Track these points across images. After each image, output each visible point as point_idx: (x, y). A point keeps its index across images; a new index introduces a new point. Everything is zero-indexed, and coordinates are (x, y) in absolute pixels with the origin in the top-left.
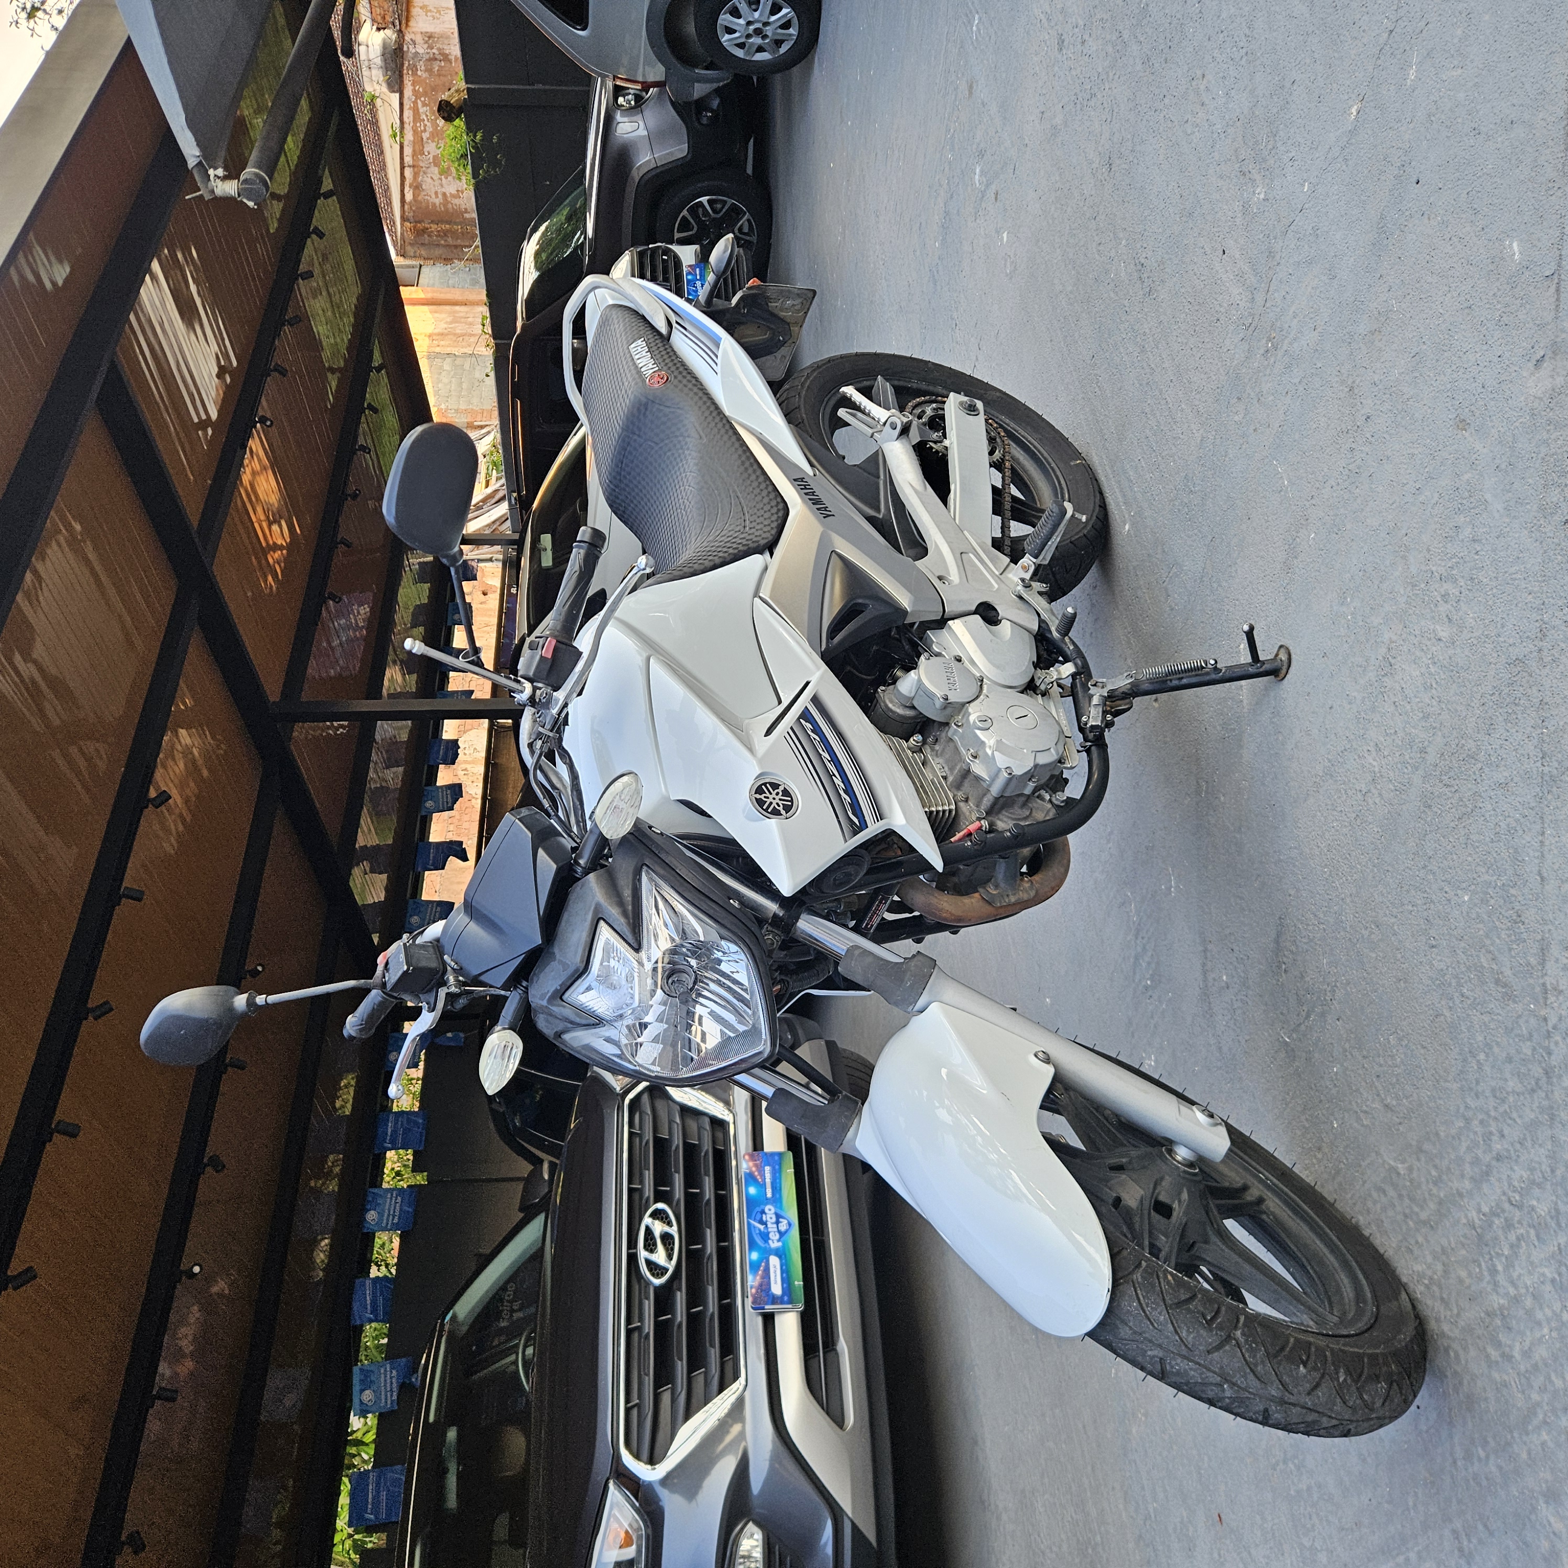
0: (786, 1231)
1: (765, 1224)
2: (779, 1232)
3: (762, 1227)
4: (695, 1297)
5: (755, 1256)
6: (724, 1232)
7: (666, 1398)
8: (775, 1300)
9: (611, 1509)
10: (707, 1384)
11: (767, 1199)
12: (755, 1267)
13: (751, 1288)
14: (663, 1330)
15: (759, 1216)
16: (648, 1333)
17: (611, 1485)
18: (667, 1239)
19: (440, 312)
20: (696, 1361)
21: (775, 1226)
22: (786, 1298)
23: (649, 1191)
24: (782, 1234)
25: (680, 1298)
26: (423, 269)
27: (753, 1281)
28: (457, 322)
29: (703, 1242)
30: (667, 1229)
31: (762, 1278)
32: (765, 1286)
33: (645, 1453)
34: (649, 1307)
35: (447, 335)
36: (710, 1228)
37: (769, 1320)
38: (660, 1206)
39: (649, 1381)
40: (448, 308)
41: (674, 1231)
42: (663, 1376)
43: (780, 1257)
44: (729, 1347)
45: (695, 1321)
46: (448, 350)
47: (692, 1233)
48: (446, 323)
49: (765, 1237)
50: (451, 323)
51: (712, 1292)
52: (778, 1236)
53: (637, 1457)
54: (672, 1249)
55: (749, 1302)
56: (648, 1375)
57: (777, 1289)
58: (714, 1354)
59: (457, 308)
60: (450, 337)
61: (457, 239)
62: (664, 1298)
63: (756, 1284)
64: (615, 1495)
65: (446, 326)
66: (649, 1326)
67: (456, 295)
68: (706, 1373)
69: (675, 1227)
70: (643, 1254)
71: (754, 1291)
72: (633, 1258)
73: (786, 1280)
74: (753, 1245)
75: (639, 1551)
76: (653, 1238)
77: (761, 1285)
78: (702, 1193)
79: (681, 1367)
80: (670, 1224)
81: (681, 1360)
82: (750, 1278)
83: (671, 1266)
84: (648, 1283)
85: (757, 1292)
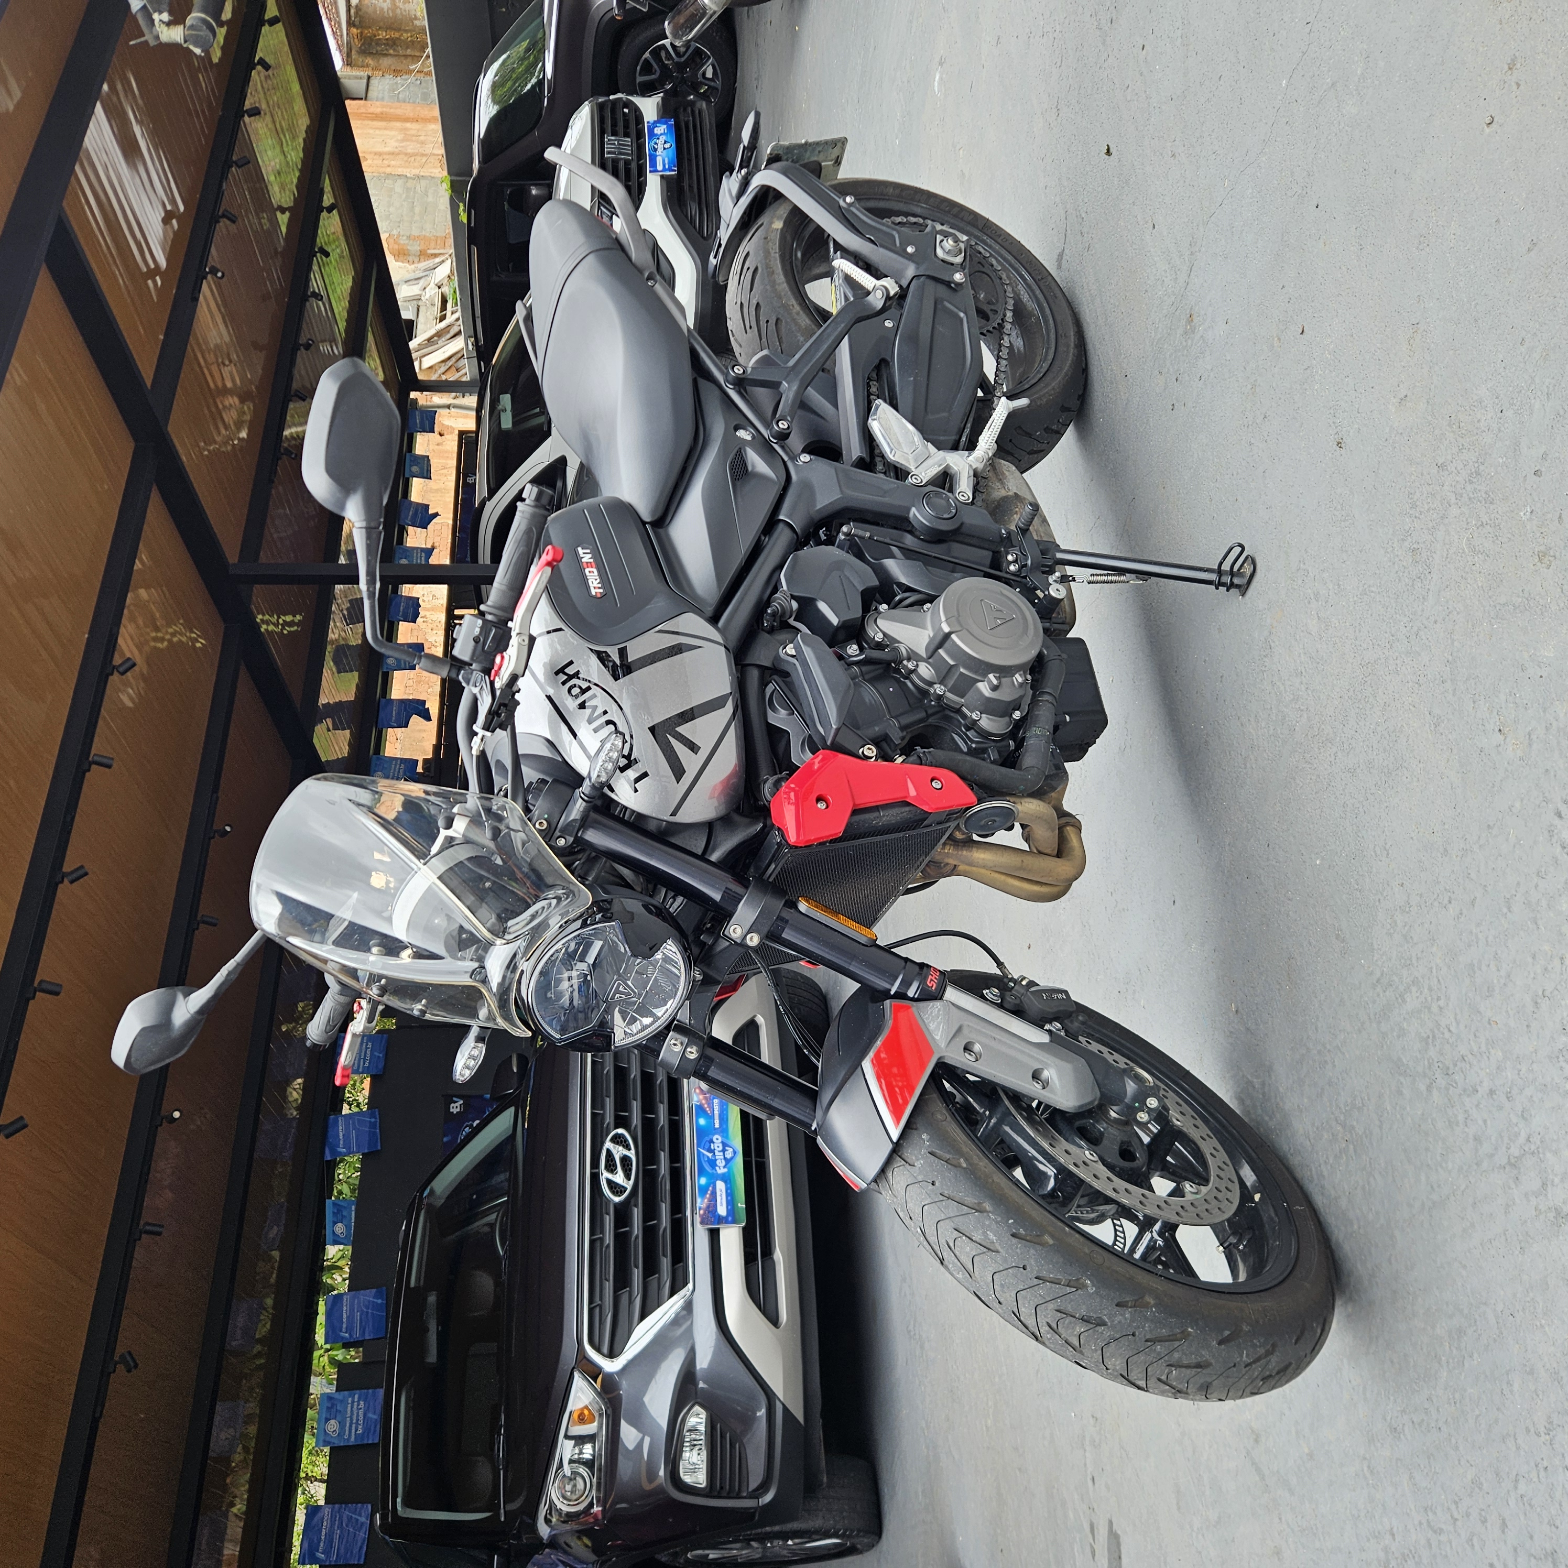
0: (732, 1158)
1: (713, 1151)
2: (725, 1158)
3: (710, 1155)
4: (650, 1213)
5: (703, 1181)
6: (676, 1154)
7: (624, 1299)
8: (721, 1220)
9: (577, 1392)
10: (660, 1288)
11: (715, 1129)
12: (703, 1190)
13: (700, 1209)
14: (622, 1240)
15: (708, 1144)
16: (608, 1246)
17: (577, 1375)
18: (625, 1160)
19: (392, 129)
20: (651, 1268)
21: (721, 1154)
22: (730, 1219)
23: (609, 1118)
24: (728, 1161)
25: (637, 1214)
26: (372, 81)
27: (701, 1203)
28: (407, 140)
29: (658, 1163)
30: (626, 1152)
31: (710, 1200)
32: (711, 1209)
33: (605, 1350)
34: (609, 1221)
35: (398, 154)
36: (664, 1151)
37: (714, 1235)
38: (620, 1131)
39: (609, 1286)
40: (398, 124)
41: (632, 1154)
42: (622, 1281)
43: (725, 1182)
44: (679, 1255)
45: (650, 1233)
46: (400, 171)
47: (648, 1155)
48: (397, 141)
49: (713, 1163)
50: (402, 141)
51: (665, 1209)
52: (724, 1163)
53: (598, 1350)
54: (631, 1170)
55: (698, 1219)
56: (608, 1281)
57: (722, 1210)
58: (665, 1263)
59: (408, 125)
60: (401, 156)
61: (407, 48)
62: (622, 1215)
63: (704, 1206)
64: (579, 1382)
65: (396, 144)
66: (609, 1238)
67: (407, 110)
68: (659, 1279)
69: (633, 1151)
70: (605, 1175)
71: (702, 1212)
72: (595, 1177)
73: (731, 1203)
74: (702, 1172)
75: (600, 1427)
76: (613, 1160)
77: (708, 1207)
78: (657, 1118)
79: (637, 1275)
80: (628, 1147)
81: (637, 1267)
82: (699, 1200)
83: (629, 1185)
84: (608, 1201)
85: (705, 1213)
